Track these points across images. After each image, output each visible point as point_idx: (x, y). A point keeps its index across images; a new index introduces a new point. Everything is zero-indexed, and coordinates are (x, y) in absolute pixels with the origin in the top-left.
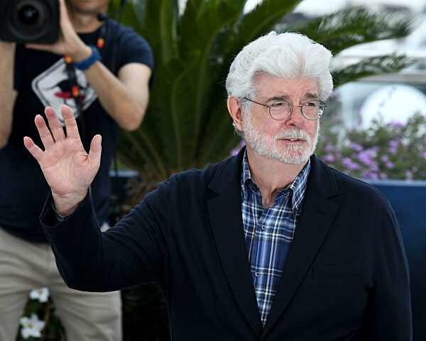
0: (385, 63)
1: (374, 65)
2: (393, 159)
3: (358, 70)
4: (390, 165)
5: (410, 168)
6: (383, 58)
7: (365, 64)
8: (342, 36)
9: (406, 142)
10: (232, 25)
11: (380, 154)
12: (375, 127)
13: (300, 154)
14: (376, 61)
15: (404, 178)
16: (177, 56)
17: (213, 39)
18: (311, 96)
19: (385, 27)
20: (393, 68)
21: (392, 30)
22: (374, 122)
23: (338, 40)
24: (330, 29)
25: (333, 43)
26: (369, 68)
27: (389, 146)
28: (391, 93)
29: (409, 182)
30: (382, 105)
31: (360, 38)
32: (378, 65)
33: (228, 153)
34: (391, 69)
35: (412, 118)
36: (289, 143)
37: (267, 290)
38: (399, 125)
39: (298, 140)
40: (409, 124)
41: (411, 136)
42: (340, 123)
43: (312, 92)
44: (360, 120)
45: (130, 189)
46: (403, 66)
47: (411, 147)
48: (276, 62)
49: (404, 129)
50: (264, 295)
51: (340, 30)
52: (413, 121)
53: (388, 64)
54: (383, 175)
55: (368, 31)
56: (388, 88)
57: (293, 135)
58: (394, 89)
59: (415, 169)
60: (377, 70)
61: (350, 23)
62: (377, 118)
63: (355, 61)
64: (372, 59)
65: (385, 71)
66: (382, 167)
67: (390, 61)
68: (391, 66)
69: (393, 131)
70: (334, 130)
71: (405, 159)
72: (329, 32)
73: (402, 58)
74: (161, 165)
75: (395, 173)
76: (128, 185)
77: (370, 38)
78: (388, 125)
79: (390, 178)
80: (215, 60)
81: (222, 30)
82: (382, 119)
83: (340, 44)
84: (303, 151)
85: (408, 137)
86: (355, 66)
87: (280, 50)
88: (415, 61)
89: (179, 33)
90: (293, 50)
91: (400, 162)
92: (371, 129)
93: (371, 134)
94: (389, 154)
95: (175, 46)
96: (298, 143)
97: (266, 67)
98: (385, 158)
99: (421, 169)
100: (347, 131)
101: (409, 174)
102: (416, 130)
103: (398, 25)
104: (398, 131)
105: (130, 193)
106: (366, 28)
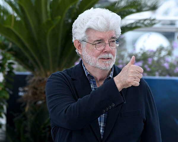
0: (146, 22)
1: (141, 23)
2: (150, 66)
3: (134, 25)
4: (148, 69)
5: (157, 71)
6: (145, 20)
7: (137, 23)
8: (126, 10)
9: (156, 59)
10: (75, 4)
11: (144, 64)
12: (142, 52)
13: (109, 65)
14: (142, 22)
15: (155, 75)
16: (50, 19)
17: (66, 11)
18: (113, 38)
19: (146, 5)
20: (150, 24)
21: (149, 7)
22: (141, 49)
23: (124, 11)
24: (120, 7)
25: (122, 13)
26: (139, 25)
27: (147, 60)
28: (149, 36)
29: (157, 77)
30: (144, 42)
31: (134, 10)
32: (143, 23)
33: (74, 64)
34: (149, 25)
35: (158, 48)
36: (104, 60)
37: (102, 123)
38: (152, 51)
39: (108, 59)
40: (157, 50)
41: (158, 56)
42: (125, 50)
43: (114, 36)
44: (134, 48)
45: (28, 80)
46: (155, 24)
47: (158, 61)
48: (97, 24)
49: (155, 53)
50: (101, 126)
51: (125, 7)
52: (159, 49)
53: (147, 23)
54: (145, 74)
55: (139, 8)
56: (148, 34)
57: (106, 56)
58: (150, 34)
59: (160, 71)
60: (142, 25)
61: (130, 4)
62: (142, 48)
63: (132, 21)
64: (140, 20)
65: (146, 26)
66: (145, 70)
67: (148, 22)
68: (149, 24)
69: (150, 54)
70: (123, 53)
71: (155, 67)
72: (120, 8)
73: (154, 20)
74: (42, 69)
75: (151, 73)
76: (27, 78)
77: (139, 11)
78: (148, 51)
79: (148, 75)
80: (67, 21)
81: (71, 6)
82: (145, 48)
83: (125, 14)
84: (110, 63)
85: (157, 57)
86: (132, 24)
87: (98, 18)
88: (160, 21)
89: (51, 8)
90: (104, 18)
91: (153, 68)
92: (139, 53)
93: (140, 55)
94: (148, 64)
95: (49, 14)
96: (108, 60)
97: (92, 26)
98: (146, 66)
99: (163, 71)
100: (128, 54)
101: (157, 73)
102: (160, 53)
103: (152, 4)
104: (152, 54)
105: (28, 82)
106: (137, 6)
